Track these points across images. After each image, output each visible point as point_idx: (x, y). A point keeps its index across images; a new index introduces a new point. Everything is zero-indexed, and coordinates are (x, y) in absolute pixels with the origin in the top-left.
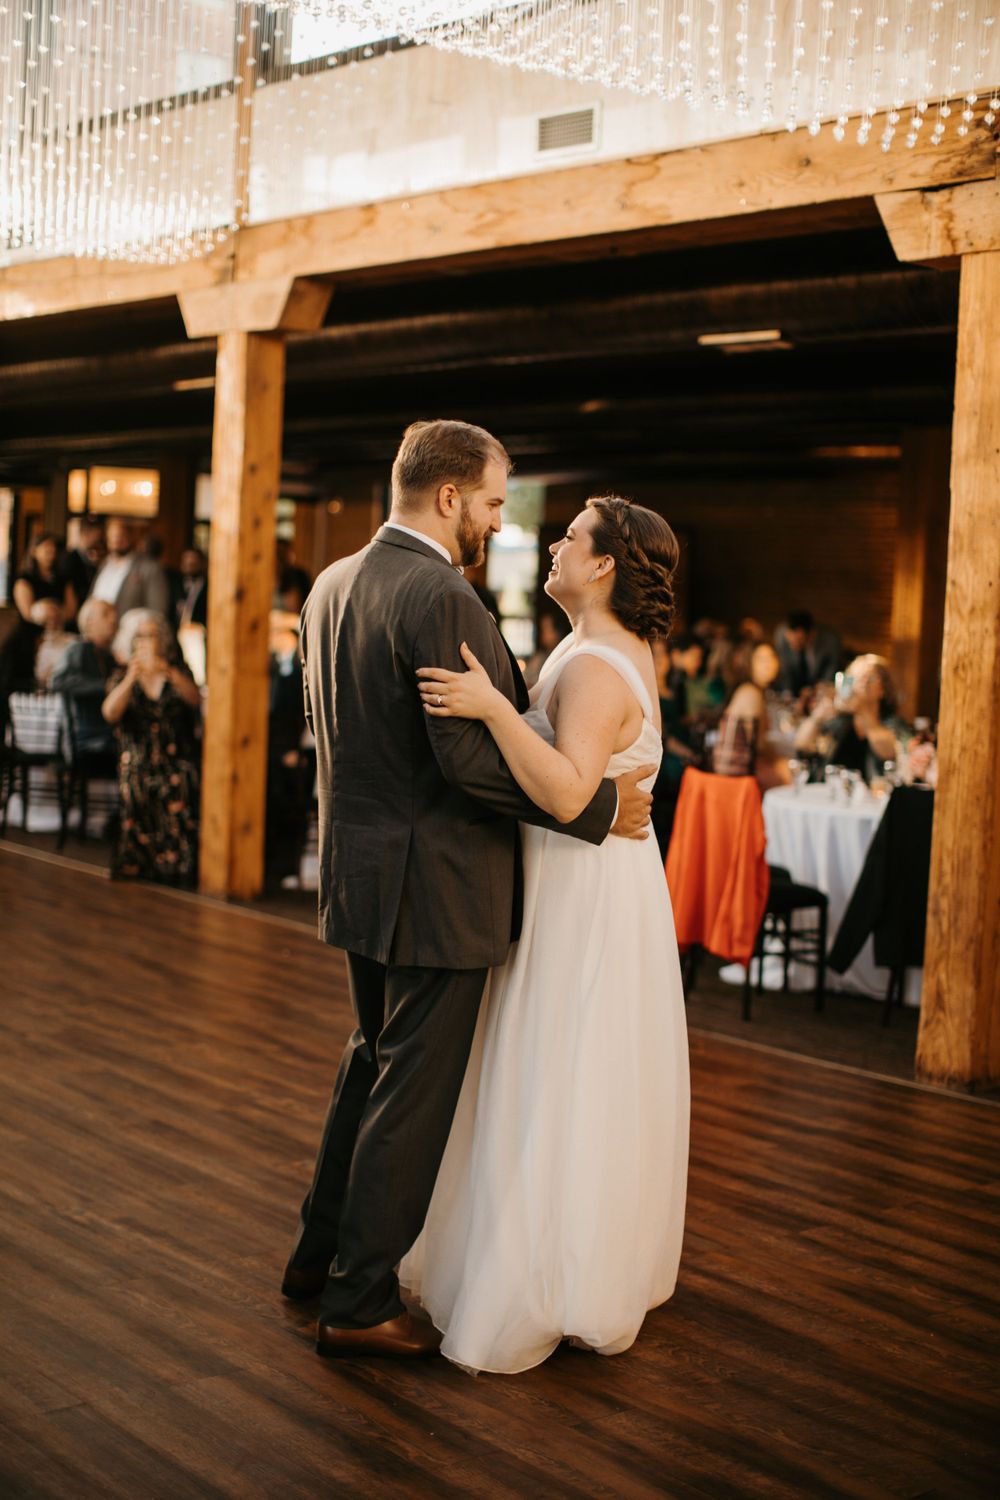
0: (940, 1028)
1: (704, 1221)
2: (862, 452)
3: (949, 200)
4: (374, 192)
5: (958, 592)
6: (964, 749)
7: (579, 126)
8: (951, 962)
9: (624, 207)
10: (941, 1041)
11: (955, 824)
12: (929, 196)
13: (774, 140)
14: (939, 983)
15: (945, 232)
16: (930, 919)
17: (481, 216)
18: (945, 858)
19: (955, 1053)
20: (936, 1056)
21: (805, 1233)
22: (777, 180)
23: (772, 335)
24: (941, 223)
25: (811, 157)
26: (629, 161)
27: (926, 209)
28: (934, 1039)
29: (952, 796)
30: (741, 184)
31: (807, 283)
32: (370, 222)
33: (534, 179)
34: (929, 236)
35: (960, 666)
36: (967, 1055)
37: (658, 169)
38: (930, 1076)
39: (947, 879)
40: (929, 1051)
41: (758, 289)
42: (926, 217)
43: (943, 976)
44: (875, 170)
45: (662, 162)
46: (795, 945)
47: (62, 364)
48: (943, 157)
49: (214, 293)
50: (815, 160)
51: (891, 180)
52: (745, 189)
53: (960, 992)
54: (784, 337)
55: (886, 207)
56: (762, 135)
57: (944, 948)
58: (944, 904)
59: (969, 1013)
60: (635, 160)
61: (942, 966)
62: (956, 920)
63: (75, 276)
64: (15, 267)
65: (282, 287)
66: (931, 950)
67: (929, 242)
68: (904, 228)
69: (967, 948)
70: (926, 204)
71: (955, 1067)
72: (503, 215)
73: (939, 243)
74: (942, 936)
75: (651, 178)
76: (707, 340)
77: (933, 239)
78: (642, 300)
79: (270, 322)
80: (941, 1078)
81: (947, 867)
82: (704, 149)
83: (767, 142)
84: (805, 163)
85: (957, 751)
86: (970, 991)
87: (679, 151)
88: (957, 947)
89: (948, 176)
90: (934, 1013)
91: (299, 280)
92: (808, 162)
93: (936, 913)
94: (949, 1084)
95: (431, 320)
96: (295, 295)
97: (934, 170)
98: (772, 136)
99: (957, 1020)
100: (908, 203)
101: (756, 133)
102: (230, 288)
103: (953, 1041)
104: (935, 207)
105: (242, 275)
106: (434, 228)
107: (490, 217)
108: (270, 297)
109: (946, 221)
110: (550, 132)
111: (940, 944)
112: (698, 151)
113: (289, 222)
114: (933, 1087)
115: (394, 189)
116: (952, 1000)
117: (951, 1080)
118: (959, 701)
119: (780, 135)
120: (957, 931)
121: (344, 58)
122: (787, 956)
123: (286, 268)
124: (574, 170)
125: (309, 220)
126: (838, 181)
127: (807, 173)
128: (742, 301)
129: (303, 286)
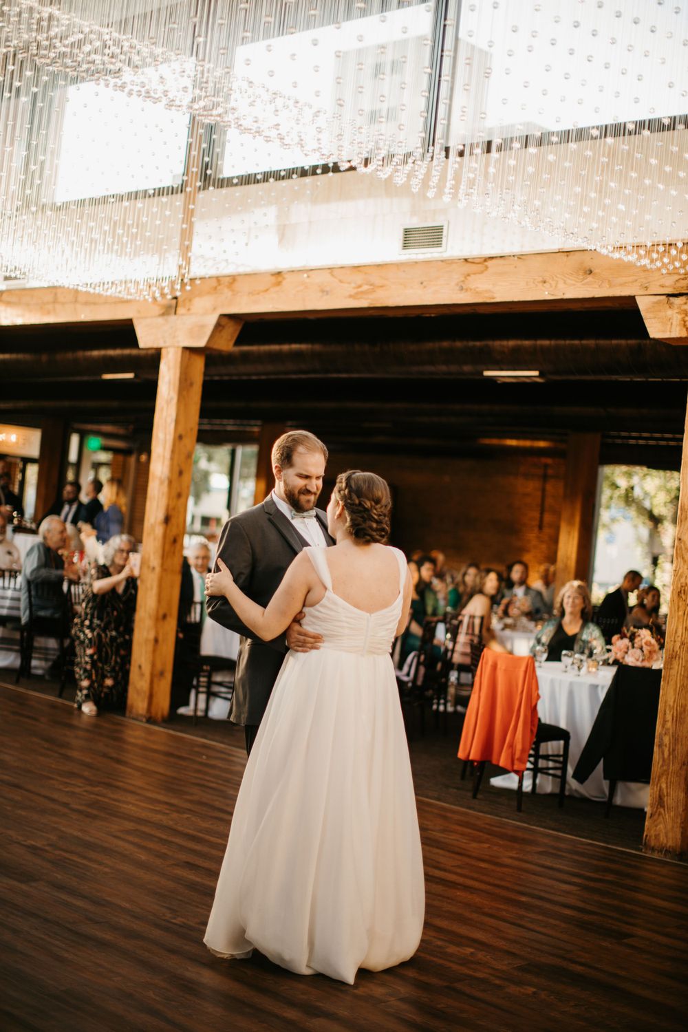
0: (661, 817)
1: (562, 932)
2: (512, 443)
3: (686, 303)
4: (283, 264)
5: (682, 545)
6: (683, 644)
7: (434, 235)
8: (669, 776)
9: (462, 289)
10: (661, 826)
11: (675, 690)
12: (672, 299)
13: (567, 256)
14: (661, 790)
15: (683, 322)
16: (656, 749)
17: (360, 286)
18: (668, 712)
19: (670, 835)
20: (657, 836)
21: (625, 941)
22: (569, 281)
23: (536, 373)
24: (680, 317)
25: (592, 269)
26: (466, 260)
27: (670, 307)
28: (656, 826)
29: (673, 672)
30: (545, 282)
31: (562, 342)
32: (279, 284)
33: (398, 266)
34: (672, 324)
35: (682, 592)
36: (679, 836)
37: (487, 267)
38: (653, 849)
39: (669, 725)
40: (653, 833)
41: (527, 343)
42: (669, 312)
43: (664, 786)
44: (636, 280)
45: (489, 263)
46: (542, 763)
47: (20, 356)
48: (683, 277)
49: (160, 320)
50: (596, 271)
51: (647, 288)
52: (547, 285)
53: (675, 796)
54: (540, 376)
55: (643, 304)
56: (559, 252)
57: (665, 768)
58: (666, 740)
59: (681, 809)
60: (469, 260)
61: (663, 780)
62: (674, 750)
63: (55, 301)
64: (9, 291)
65: (212, 320)
66: (656, 769)
67: (671, 328)
68: (655, 318)
69: (681, 768)
70: (671, 305)
71: (670, 844)
72: (374, 288)
73: (678, 329)
74: (664, 760)
75: (482, 272)
76: (487, 373)
77: (674, 327)
78: (445, 344)
79: (201, 343)
80: (661, 851)
81: (669, 717)
82: (521, 257)
83: (563, 257)
84: (588, 272)
85: (678, 644)
86: (682, 795)
87: (501, 257)
88: (673, 767)
89: (685, 288)
90: (657, 808)
91: (223, 316)
92: (591, 272)
93: (660, 746)
94: (665, 855)
95: (295, 346)
96: (219, 326)
97: (675, 284)
98: (566, 254)
99: (672, 814)
100: (658, 303)
101: (558, 251)
102: (172, 318)
103: (669, 827)
104: (676, 306)
105: (180, 310)
106: (324, 292)
107: (365, 288)
108: (202, 327)
109: (683, 316)
110: (410, 237)
111: (662, 766)
112: (516, 258)
113: (218, 279)
114: (655, 856)
115: (297, 263)
116: (669, 801)
117: (667, 852)
118: (681, 613)
119: (572, 253)
120: (675, 757)
121: (267, 177)
122: (536, 771)
123: (215, 309)
124: (427, 262)
125: (233, 279)
126: (611, 285)
127: (590, 278)
128: (516, 350)
129: (225, 321)
